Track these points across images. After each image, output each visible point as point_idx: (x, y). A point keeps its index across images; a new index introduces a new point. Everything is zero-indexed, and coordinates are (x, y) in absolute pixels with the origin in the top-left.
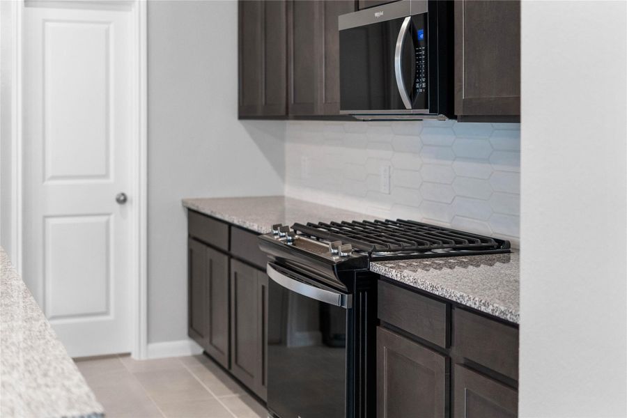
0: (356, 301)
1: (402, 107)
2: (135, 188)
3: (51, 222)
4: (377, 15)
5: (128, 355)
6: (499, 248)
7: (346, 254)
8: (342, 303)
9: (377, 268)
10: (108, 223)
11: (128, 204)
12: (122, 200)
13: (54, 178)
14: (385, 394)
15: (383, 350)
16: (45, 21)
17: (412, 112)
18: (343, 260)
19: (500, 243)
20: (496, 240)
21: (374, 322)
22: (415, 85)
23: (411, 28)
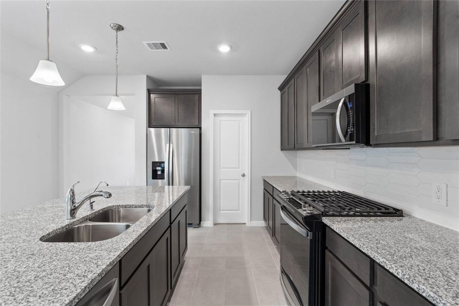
0: (314, 236)
1: (340, 141)
2: (247, 172)
3: (222, 181)
4: (327, 101)
5: (245, 224)
6: (396, 213)
7: (309, 212)
8: (307, 236)
9: (326, 220)
10: (239, 183)
11: (245, 177)
12: (244, 175)
13: (223, 168)
14: (330, 287)
15: (329, 264)
16: (220, 121)
17: (345, 143)
18: (308, 215)
19: (396, 210)
20: (394, 209)
21: (324, 248)
22: (347, 130)
23: (345, 103)
